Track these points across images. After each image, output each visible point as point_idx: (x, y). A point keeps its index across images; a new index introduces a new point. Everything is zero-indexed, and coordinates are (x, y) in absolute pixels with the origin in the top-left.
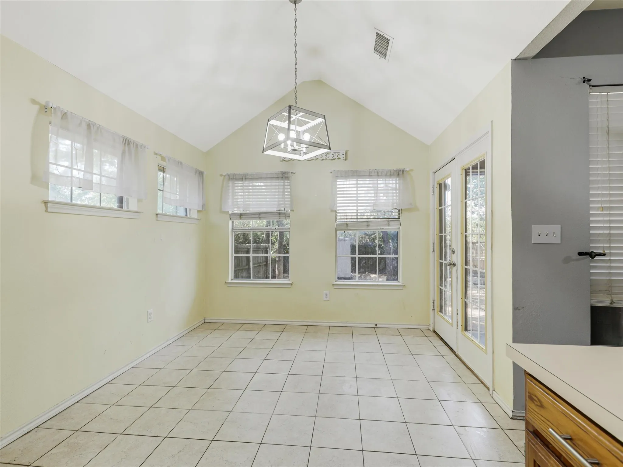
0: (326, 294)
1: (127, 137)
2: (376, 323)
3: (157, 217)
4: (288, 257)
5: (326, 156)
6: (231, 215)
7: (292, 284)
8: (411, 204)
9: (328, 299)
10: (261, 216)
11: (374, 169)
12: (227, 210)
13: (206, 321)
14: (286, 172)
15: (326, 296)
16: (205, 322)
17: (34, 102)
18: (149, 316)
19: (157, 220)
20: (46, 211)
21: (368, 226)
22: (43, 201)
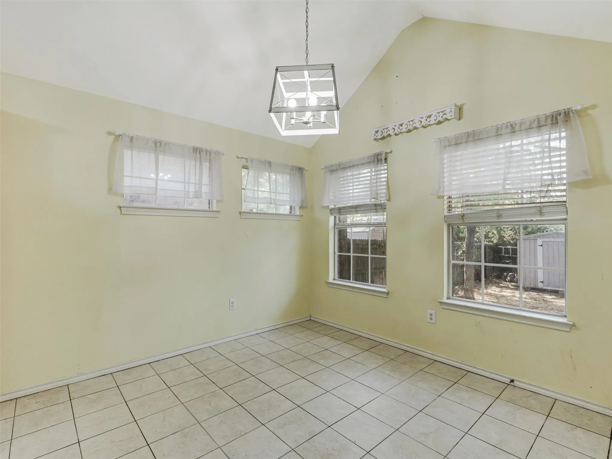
0: (431, 315)
1: (198, 147)
2: (513, 378)
3: (241, 215)
4: (385, 258)
5: (426, 120)
6: (331, 210)
7: (388, 293)
8: (586, 173)
9: (433, 321)
10: (358, 209)
11: (505, 122)
12: (326, 205)
13: (312, 319)
14: (379, 153)
15: (430, 317)
16: (310, 320)
17: (110, 133)
18: (231, 304)
19: (241, 218)
20: (121, 214)
21: (499, 216)
22: (119, 206)
